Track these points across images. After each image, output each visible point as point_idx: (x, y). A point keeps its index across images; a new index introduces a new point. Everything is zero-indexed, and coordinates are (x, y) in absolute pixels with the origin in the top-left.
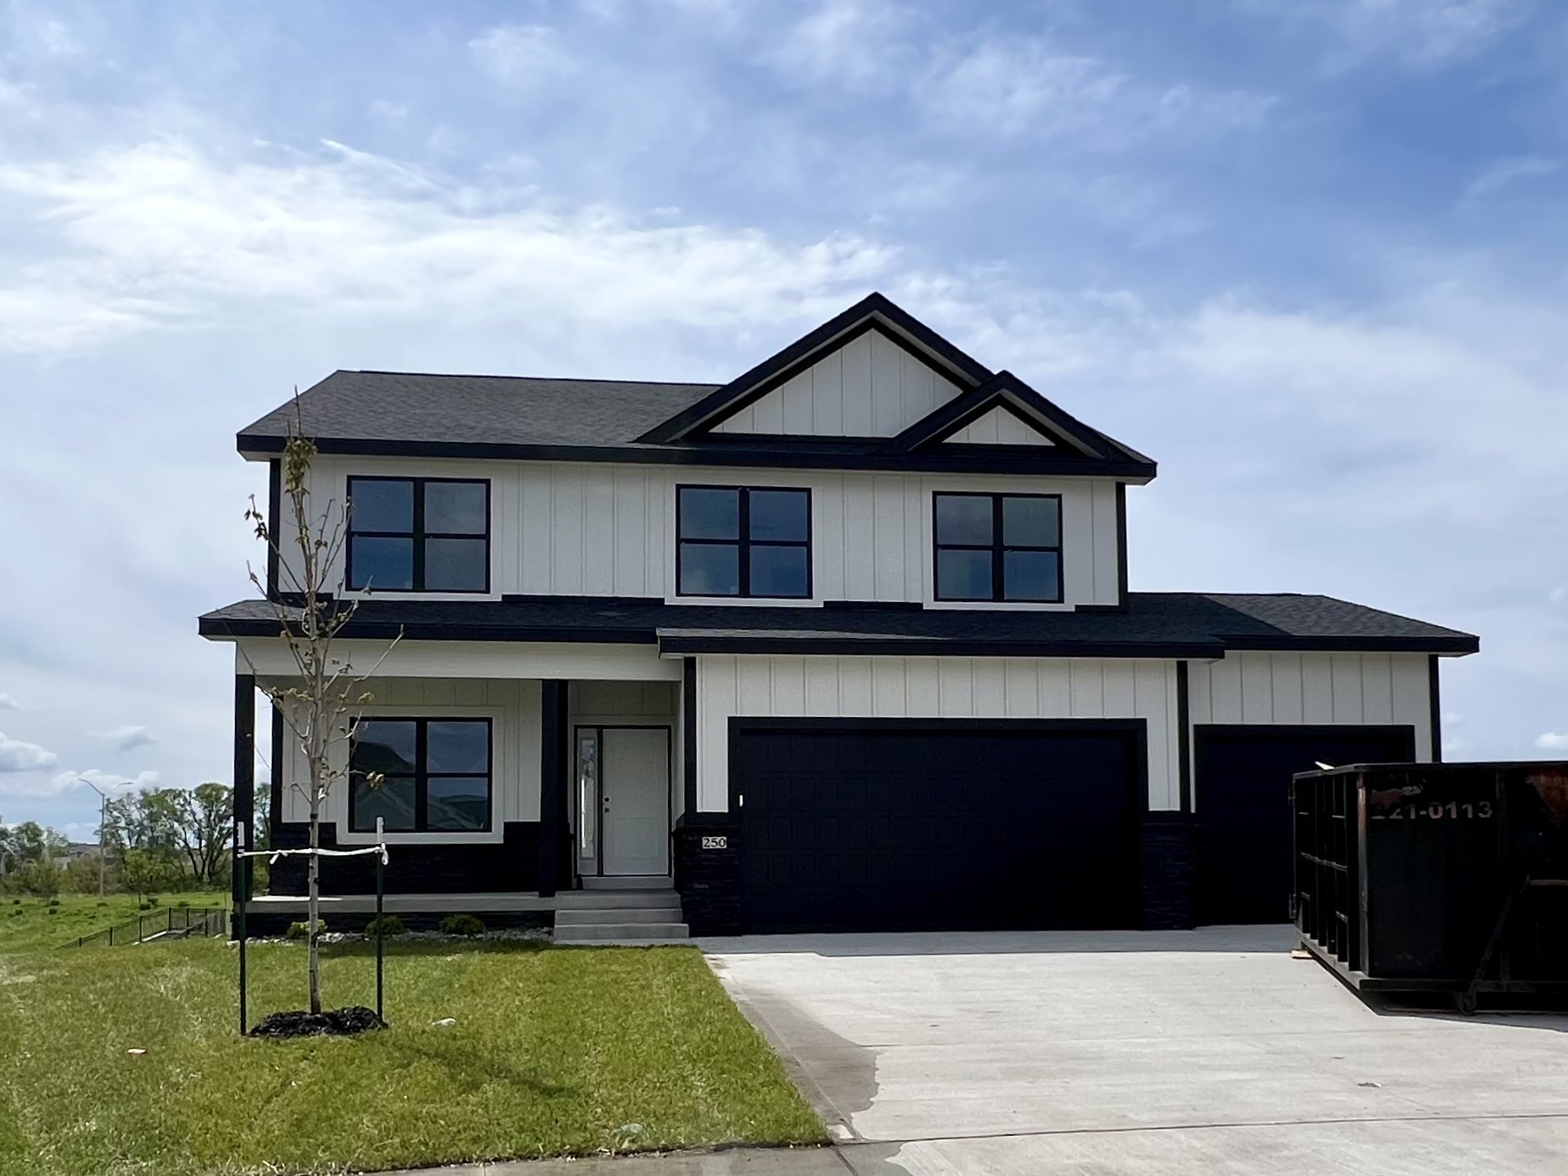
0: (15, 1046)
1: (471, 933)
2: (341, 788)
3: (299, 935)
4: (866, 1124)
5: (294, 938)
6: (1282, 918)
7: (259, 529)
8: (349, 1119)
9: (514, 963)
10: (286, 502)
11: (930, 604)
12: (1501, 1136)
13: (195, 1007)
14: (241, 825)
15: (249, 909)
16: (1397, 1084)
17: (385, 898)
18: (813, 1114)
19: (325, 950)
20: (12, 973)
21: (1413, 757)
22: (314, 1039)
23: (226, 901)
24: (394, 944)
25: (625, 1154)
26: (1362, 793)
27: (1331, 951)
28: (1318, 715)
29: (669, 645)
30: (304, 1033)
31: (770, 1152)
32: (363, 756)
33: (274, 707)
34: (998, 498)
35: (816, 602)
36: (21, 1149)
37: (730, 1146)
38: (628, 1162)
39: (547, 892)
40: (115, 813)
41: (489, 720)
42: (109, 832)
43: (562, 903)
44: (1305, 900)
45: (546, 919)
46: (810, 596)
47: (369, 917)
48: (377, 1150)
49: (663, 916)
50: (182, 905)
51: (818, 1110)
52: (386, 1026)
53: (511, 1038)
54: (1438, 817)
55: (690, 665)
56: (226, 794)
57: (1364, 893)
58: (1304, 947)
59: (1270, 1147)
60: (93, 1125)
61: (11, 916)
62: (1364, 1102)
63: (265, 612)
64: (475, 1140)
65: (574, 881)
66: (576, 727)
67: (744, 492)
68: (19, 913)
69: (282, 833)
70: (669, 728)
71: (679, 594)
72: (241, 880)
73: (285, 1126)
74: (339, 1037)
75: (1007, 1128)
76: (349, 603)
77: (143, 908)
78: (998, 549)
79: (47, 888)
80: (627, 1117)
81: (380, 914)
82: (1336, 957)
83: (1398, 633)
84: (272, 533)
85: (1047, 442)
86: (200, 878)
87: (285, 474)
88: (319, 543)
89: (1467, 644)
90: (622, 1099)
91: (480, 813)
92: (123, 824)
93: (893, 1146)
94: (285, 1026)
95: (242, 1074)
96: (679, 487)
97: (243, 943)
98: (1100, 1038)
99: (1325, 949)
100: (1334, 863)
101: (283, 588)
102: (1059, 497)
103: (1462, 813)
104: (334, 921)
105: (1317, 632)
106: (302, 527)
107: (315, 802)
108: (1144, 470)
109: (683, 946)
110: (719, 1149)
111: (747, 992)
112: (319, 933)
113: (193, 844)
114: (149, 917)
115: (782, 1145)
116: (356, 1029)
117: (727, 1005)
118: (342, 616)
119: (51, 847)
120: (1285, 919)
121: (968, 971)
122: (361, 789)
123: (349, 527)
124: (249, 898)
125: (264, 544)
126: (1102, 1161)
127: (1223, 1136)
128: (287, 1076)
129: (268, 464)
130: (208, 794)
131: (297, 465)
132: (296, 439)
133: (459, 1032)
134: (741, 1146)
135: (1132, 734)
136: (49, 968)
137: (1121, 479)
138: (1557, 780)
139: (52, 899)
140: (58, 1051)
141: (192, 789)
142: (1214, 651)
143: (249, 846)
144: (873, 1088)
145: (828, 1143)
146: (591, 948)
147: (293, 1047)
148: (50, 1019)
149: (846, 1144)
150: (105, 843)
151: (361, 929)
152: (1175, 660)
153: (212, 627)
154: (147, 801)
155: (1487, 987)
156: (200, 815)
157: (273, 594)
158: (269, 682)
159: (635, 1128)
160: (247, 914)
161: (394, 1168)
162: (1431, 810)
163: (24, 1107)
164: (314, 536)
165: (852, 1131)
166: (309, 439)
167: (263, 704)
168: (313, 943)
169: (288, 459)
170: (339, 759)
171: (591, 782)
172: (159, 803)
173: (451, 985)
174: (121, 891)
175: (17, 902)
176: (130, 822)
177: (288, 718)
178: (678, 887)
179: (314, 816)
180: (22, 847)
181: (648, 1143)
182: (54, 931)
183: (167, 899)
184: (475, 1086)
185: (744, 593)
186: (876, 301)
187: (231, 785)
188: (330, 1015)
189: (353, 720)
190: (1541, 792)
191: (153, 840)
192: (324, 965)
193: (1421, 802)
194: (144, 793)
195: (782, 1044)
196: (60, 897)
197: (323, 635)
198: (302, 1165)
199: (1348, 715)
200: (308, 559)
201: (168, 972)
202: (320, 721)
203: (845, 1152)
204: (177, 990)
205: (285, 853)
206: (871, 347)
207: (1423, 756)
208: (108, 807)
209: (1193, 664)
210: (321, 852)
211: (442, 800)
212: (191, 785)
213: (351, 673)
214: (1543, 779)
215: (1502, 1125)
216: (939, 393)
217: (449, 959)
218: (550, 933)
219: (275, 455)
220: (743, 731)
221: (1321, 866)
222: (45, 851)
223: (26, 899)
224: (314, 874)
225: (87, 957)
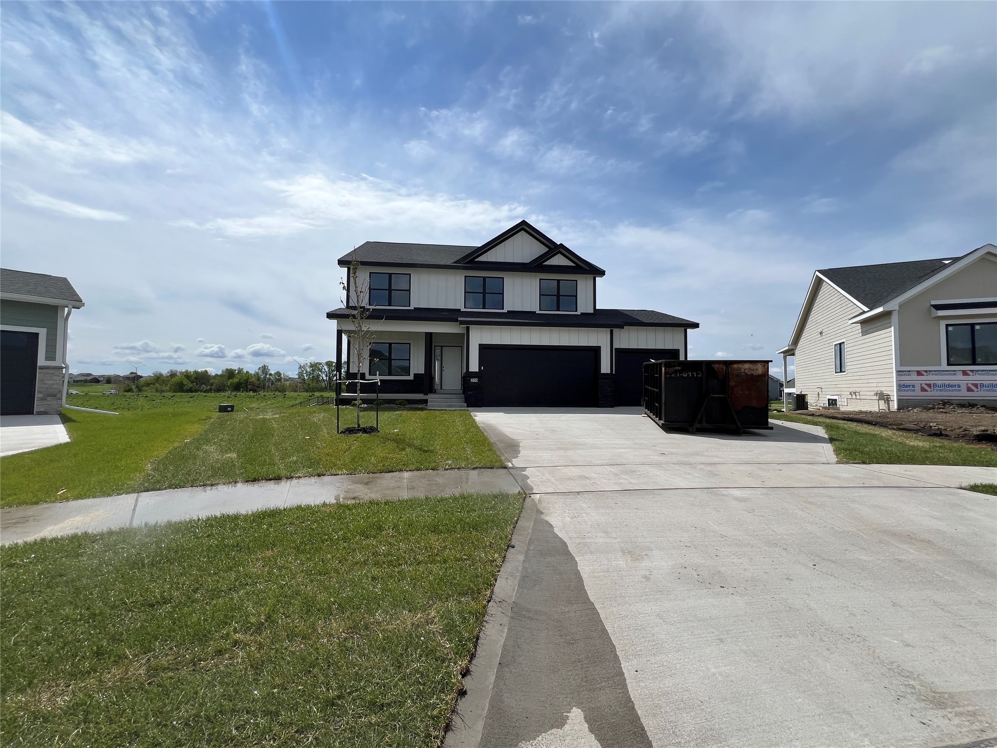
0: (273, 435)
1: (404, 405)
2: (367, 363)
3: (354, 405)
4: (517, 462)
5: (353, 406)
6: (639, 404)
7: (344, 288)
8: (368, 458)
9: (416, 414)
10: (352, 279)
11: (538, 312)
12: (701, 469)
13: (324, 425)
14: (338, 373)
15: (340, 397)
16: (672, 454)
17: (379, 395)
18: (501, 459)
19: (362, 409)
20: (272, 415)
21: (679, 359)
22: (358, 435)
23: (333, 395)
24: (382, 408)
25: (447, 470)
26: (663, 369)
27: (654, 415)
28: (651, 346)
29: (462, 323)
30: (355, 433)
31: (488, 470)
32: (373, 354)
33: (348, 340)
34: (558, 281)
35: (505, 311)
36: (274, 465)
37: (477, 468)
38: (448, 472)
39: (426, 394)
40: (303, 369)
41: (410, 344)
42: (301, 374)
43: (430, 397)
44: (646, 400)
45: (425, 402)
46: (503, 309)
47: (375, 400)
48: (376, 467)
49: (459, 402)
50: (321, 396)
51: (502, 458)
52: (379, 432)
53: (415, 435)
54: (686, 376)
55: (468, 329)
56: (334, 364)
57: (663, 398)
58: (646, 413)
59: (633, 471)
60: (295, 458)
61: (272, 398)
62: (662, 459)
63: (345, 311)
64: (404, 465)
65: (434, 391)
66: (435, 346)
67: (484, 278)
68: (275, 397)
69: (349, 375)
70: (461, 347)
71: (465, 308)
72: (338, 389)
73: (350, 460)
74: (365, 435)
75: (557, 464)
76: (369, 309)
77: (310, 396)
78: (558, 296)
79: (283, 390)
80: (448, 459)
81: (377, 399)
82: (658, 419)
83: (676, 322)
84: (348, 291)
85: (572, 264)
86: (326, 388)
87: (351, 272)
88: (361, 292)
89: (695, 325)
90: (446, 454)
91: (407, 371)
92: (305, 372)
93: (524, 469)
94: (350, 431)
95: (337, 445)
96: (465, 276)
97: (338, 407)
98: (585, 438)
99: (652, 414)
100: (655, 389)
101: (350, 305)
102: (576, 281)
103: (693, 375)
104: (364, 401)
105: (651, 321)
106: (356, 287)
107: (359, 367)
108: (602, 273)
109: (465, 410)
110: (474, 469)
111: (483, 423)
112: (360, 405)
113: (325, 378)
114: (311, 399)
115: (492, 468)
116: (370, 432)
117: (477, 427)
118: (367, 313)
119: (284, 379)
120: (640, 405)
121: (547, 418)
122: (373, 363)
123: (370, 287)
124: (340, 394)
125: (345, 292)
126: (584, 474)
127: (620, 468)
128: (351, 445)
129: (347, 269)
130: (329, 364)
131: (355, 269)
132: (354, 261)
133: (400, 434)
134: (480, 468)
135: (596, 350)
136: (283, 413)
137: (595, 276)
138: (721, 366)
139: (284, 393)
140: (285, 437)
141: (325, 362)
142: (621, 327)
143: (340, 379)
144: (518, 452)
145: (505, 468)
146: (438, 410)
147: (353, 437)
148: (283, 428)
149: (510, 468)
150: (299, 378)
151: (372, 403)
152: (609, 329)
153: (330, 316)
154: (312, 366)
155: (699, 426)
156: (327, 370)
157: (348, 307)
158: (346, 332)
159: (450, 462)
160: (340, 399)
161: (381, 472)
162: (684, 374)
163: (275, 453)
164: (359, 290)
165: (512, 464)
166: (358, 261)
167: (345, 339)
168: (358, 408)
169: (352, 267)
170: (366, 354)
171: (439, 362)
172: (315, 366)
173: (398, 420)
174: (304, 391)
175: (274, 394)
176: (307, 372)
177: (352, 342)
178: (464, 393)
179: (359, 371)
180: (276, 378)
181: (453, 466)
182: (285, 402)
183: (317, 394)
184: (404, 449)
185: (484, 308)
186: (524, 222)
187: (335, 362)
188: (363, 428)
189: (370, 343)
190: (716, 369)
191: (313, 377)
192: (361, 414)
193: (681, 372)
194: (310, 363)
195: (493, 439)
196: (287, 393)
197: (362, 318)
198: (354, 471)
199: (660, 346)
200: (358, 297)
201: (317, 415)
202: (361, 343)
203: (510, 470)
204: (319, 420)
205: (350, 381)
206: (522, 236)
207: (682, 358)
208: (300, 367)
209: (615, 330)
210: (361, 381)
211: (396, 367)
212: (324, 361)
213: (369, 330)
214: (717, 365)
215: (702, 466)
216: (543, 250)
217: (397, 413)
218: (426, 406)
219: (349, 266)
220: (483, 348)
221: (651, 390)
222: (282, 380)
223: (277, 393)
224: (359, 388)
225: (294, 410)
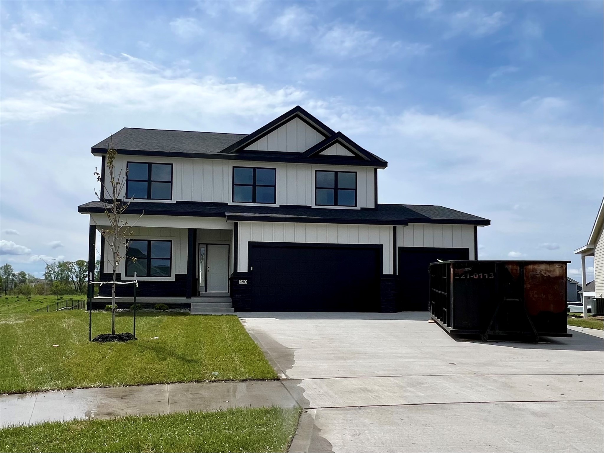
0: (16, 343)
1: (164, 310)
2: (123, 262)
3: (108, 309)
4: (291, 374)
5: (107, 310)
6: (425, 309)
7: (98, 178)
8: (124, 369)
9: (178, 319)
10: (107, 169)
11: (314, 206)
12: (495, 381)
13: (74, 332)
14: (91, 273)
15: (93, 301)
16: (462, 364)
17: (137, 298)
18: (274, 370)
19: (117, 314)
20: (16, 320)
21: (469, 259)
22: (113, 343)
23: (85, 298)
24: (139, 313)
25: (213, 382)
26: (452, 270)
27: (441, 321)
28: (438, 244)
29: (230, 218)
30: (110, 341)
31: (260, 382)
32: (131, 252)
33: (102, 236)
34: (336, 173)
35: (277, 205)
36: (18, 376)
37: (246, 380)
38: (214, 384)
39: (189, 297)
40: (50, 269)
41: (171, 241)
42: (48, 275)
43: (193, 300)
44: (433, 304)
45: (188, 306)
46: (275, 203)
47: (131, 304)
48: (133, 379)
49: (226, 306)
50: (71, 299)
51: (275, 369)
52: (136, 339)
53: (177, 344)
54: (477, 278)
55: (236, 225)
56: (86, 264)
57: (452, 302)
58: (432, 319)
59: (420, 383)
60: (41, 369)
61: (16, 301)
62: (451, 369)
63: (100, 205)
64: (165, 376)
65: (198, 293)
66: (199, 244)
67: (254, 169)
68: (19, 301)
69: (103, 276)
70: (229, 245)
71: (233, 202)
72: (90, 291)
73: (103, 371)
74: (121, 342)
75: (336, 376)
76: (127, 203)
77: (58, 300)
78: (336, 189)
79: (27, 293)
80: (213, 370)
81: (135, 303)
82: (443, 322)
83: (465, 219)
84: (102, 180)
85: (352, 155)
86: (77, 290)
87: (107, 161)
88: (117, 183)
89: (486, 222)
90: (212, 364)
91: (167, 271)
92: (52, 272)
93: (299, 380)
94: (104, 338)
95: (89, 353)
96: (234, 167)
97: (90, 312)
98: (366, 347)
99: (439, 320)
100: (443, 292)
101: (105, 197)
102: (356, 173)
103: (484, 277)
104: (120, 305)
105: (438, 218)
106: (112, 178)
107: (115, 266)
108: (383, 164)
109: (232, 315)
110: (243, 381)
111: (253, 330)
112: (115, 309)
113: (75, 279)
114: (60, 303)
115: (263, 380)
116: (127, 340)
117: (246, 335)
118: (125, 207)
119: (29, 280)
120: (426, 310)
121: (324, 325)
122: (129, 262)
123: (127, 179)
124: (93, 297)
125: (99, 183)
126: (366, 386)
127: (405, 379)
128: (104, 355)
129: (101, 157)
130: (80, 263)
131: (111, 158)
132: (111, 149)
133: (160, 341)
134: (250, 380)
135: (378, 250)
136: (28, 318)
137: (376, 167)
138: (515, 267)
139: (29, 296)
140: (30, 345)
141: (75, 262)
142: (405, 223)
143: (93, 281)
144: (293, 362)
145: (278, 379)
146: (203, 315)
147: (106, 345)
148: (28, 335)
149: (284, 380)
150: (46, 279)
151: (128, 308)
152: (393, 226)
153: (83, 209)
154: (60, 265)
155: (491, 333)
156: (77, 270)
157: (102, 199)
158: (100, 228)
159: (216, 373)
160: (92, 302)
161: (138, 385)
162: (474, 275)
163: (19, 363)
164: (116, 181)
165: (286, 375)
166: (115, 150)
167: (98, 234)
168: (113, 312)
169: (108, 156)
170: (123, 252)
171: (203, 261)
172: (64, 266)
173: (157, 326)
174: (51, 294)
175: (18, 297)
176: (54, 272)
177: (106, 238)
178: (232, 296)
179: (114, 271)
180: (20, 279)
181: (220, 378)
182: (29, 306)
183: (66, 297)
184: (165, 359)
185: (254, 202)
186: (298, 108)
187: (88, 261)
188: (118, 335)
189: (127, 240)
190: (510, 270)
191: (62, 278)
192: (117, 319)
193: (471, 273)
194: (59, 263)
195: (264, 348)
196: (32, 296)
197: (118, 213)
198: (109, 383)
199: (448, 244)
200: (114, 188)
201: (67, 320)
202: (117, 240)
203: (284, 382)
204: (69, 325)
205: (105, 283)
206: (296, 123)
207: (472, 258)
208: (48, 267)
209: (399, 228)
210: (116, 282)
211: (155, 267)
212: (74, 260)
213: (127, 225)
214: (510, 266)
215: (496, 378)
216: (319, 138)
217: (157, 318)
218: (189, 310)
219: (104, 154)
220: (252, 246)
221: (438, 293)
222: (27, 281)
223: (21, 296)
224: (114, 290)
225: (41, 315)
